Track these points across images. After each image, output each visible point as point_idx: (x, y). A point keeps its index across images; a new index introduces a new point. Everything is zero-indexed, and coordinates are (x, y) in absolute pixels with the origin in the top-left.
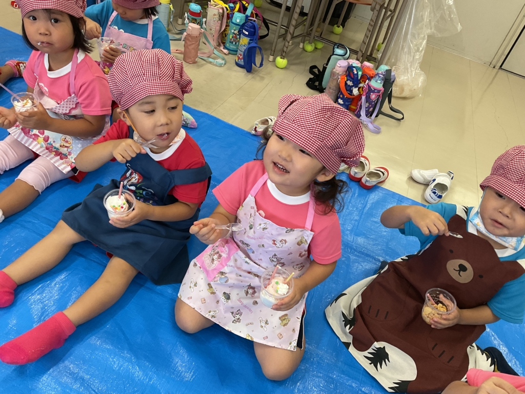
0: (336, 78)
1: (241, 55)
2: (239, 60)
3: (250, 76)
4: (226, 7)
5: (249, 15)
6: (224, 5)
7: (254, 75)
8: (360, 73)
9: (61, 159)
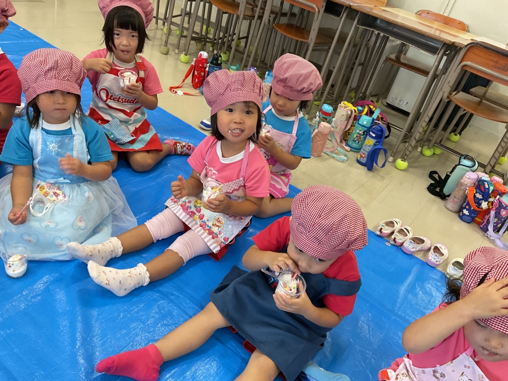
0: (463, 188)
1: (364, 154)
2: (362, 159)
3: (371, 174)
4: (355, 110)
5: (375, 118)
6: (353, 108)
7: (374, 174)
8: (491, 188)
9: (213, 238)
